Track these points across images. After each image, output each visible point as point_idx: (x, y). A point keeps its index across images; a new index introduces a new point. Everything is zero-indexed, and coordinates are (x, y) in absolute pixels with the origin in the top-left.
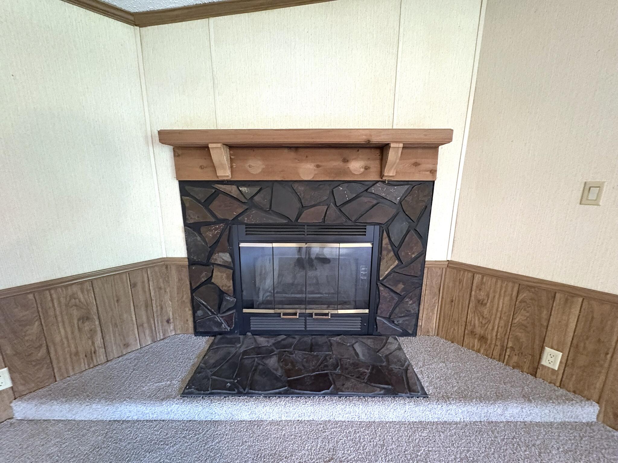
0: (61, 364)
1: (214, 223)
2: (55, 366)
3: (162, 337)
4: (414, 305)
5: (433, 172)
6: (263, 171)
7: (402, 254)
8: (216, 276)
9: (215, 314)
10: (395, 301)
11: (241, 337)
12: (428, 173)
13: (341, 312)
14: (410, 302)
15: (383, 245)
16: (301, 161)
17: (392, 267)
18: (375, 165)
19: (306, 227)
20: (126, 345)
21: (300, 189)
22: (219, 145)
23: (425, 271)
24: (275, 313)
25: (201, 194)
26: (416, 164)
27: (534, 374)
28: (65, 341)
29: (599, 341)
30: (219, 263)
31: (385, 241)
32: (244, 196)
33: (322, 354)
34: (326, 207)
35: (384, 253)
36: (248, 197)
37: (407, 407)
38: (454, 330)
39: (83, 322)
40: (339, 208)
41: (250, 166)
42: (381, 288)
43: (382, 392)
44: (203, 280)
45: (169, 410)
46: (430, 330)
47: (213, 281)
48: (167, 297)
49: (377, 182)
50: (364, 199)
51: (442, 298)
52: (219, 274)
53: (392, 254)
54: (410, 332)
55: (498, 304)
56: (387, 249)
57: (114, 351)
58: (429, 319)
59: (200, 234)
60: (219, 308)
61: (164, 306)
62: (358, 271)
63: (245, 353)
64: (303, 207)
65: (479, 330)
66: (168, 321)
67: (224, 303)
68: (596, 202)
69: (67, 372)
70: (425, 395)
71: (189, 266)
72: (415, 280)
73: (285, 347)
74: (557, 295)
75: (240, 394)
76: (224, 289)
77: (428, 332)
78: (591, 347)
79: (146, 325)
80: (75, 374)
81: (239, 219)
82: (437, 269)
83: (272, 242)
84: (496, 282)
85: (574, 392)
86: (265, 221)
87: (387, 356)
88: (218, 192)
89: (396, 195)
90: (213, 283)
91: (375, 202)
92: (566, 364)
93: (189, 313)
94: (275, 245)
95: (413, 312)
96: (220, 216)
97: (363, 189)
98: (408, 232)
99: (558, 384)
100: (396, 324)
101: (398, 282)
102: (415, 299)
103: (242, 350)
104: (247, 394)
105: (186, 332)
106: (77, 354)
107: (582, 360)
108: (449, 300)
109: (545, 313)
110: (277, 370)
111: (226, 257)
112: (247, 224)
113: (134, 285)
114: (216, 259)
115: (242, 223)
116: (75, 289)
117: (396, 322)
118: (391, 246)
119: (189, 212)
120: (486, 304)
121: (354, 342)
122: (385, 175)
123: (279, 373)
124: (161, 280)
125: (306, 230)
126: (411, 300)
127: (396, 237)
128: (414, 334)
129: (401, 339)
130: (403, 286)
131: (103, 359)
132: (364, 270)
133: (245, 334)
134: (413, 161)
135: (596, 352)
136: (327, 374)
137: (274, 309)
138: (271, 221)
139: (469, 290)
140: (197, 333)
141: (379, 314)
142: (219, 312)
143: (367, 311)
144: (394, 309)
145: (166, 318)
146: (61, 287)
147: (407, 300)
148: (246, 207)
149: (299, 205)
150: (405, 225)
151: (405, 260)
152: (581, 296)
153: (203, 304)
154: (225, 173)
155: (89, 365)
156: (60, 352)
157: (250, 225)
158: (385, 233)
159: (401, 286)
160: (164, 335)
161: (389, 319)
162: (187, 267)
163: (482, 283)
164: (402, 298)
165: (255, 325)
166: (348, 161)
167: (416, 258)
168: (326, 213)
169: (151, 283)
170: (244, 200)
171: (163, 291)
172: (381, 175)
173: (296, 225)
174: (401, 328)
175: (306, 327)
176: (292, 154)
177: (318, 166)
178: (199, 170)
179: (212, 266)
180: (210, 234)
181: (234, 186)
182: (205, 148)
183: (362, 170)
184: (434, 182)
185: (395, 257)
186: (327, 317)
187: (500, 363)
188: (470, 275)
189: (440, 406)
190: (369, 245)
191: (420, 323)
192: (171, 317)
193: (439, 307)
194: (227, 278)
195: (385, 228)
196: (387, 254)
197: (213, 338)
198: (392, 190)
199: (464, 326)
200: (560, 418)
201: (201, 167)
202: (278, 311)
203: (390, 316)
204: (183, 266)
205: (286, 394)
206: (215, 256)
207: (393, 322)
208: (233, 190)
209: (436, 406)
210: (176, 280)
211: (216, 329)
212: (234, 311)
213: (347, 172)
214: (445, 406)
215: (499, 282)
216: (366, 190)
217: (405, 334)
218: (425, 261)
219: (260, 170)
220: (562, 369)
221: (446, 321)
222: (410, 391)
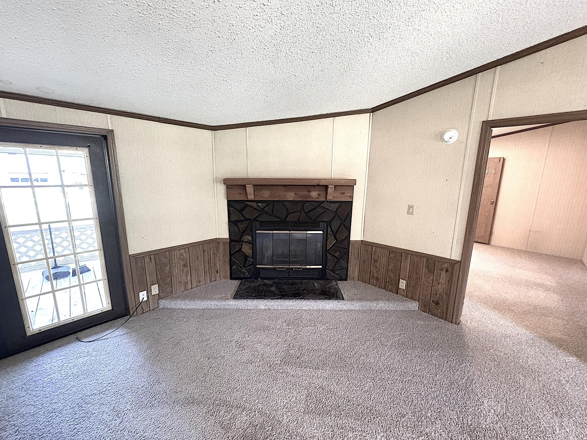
0: (175, 286)
1: (244, 221)
2: (173, 287)
3: (214, 280)
4: (345, 263)
5: (352, 197)
6: (269, 196)
7: (338, 237)
8: (244, 247)
9: (242, 268)
10: (335, 261)
11: (256, 280)
12: (349, 197)
13: (308, 267)
14: (343, 262)
15: (328, 233)
16: (287, 191)
17: (333, 243)
18: (323, 193)
19: (290, 223)
20: (199, 282)
21: (287, 204)
22: (251, 185)
23: (350, 246)
24: (273, 268)
25: (239, 206)
26: (343, 193)
27: (397, 294)
28: (177, 275)
29: (417, 273)
30: (245, 240)
31: (329, 230)
32: (260, 208)
33: (297, 287)
34: (300, 213)
35: (329, 236)
36: (261, 208)
37: (334, 303)
38: (366, 276)
39: (184, 268)
40: (306, 214)
41: (263, 194)
42: (328, 254)
43: (324, 298)
44: (237, 250)
45: (229, 303)
46: (355, 278)
47: (242, 250)
48: (217, 259)
49: (324, 201)
50: (318, 209)
51: (360, 260)
52: (245, 246)
53: (333, 236)
54: (344, 278)
55: (382, 261)
56: (330, 234)
57: (194, 285)
58: (354, 271)
59: (237, 226)
60: (244, 265)
61: (216, 264)
62: (316, 245)
63: (258, 286)
64: (288, 214)
65: (376, 275)
66: (217, 272)
67: (247, 262)
68: (412, 214)
69: (177, 291)
70: (343, 299)
71: (230, 242)
72: (345, 250)
73: (279, 283)
74: (403, 254)
75: (259, 298)
76: (247, 254)
77: (354, 278)
78: (415, 276)
79: (208, 272)
80: (180, 292)
81: (257, 219)
82: (357, 245)
83: (273, 230)
84: (381, 250)
85: (411, 298)
86: (269, 220)
87: (329, 287)
88: (247, 205)
89: (333, 208)
90: (242, 251)
91: (324, 211)
92: (407, 286)
93: (228, 267)
94: (274, 232)
95: (344, 267)
96: (247, 217)
97: (317, 205)
98: (340, 226)
99: (405, 296)
100: (336, 274)
101: (337, 251)
102: (345, 260)
103: (257, 284)
104: (263, 298)
105: (225, 278)
106: (181, 282)
107: (412, 284)
108: (363, 261)
109: (399, 263)
110: (276, 291)
111: (250, 238)
112: (260, 221)
113: (204, 251)
114: (244, 239)
115: (258, 221)
116: (183, 251)
117: (336, 273)
118: (332, 233)
119: (232, 215)
120: (378, 261)
121: (314, 282)
122: (328, 198)
123: (277, 292)
124: (215, 250)
125: (290, 224)
126: (343, 260)
127: (335, 229)
128: (346, 280)
129: (339, 282)
130: (339, 253)
131: (190, 287)
132: (319, 245)
133: (257, 279)
134: (341, 192)
135: (416, 278)
136: (299, 293)
137: (273, 265)
138: (272, 220)
139: (371, 255)
140: (232, 278)
141: (327, 268)
142: (244, 267)
143: (321, 267)
144: (335, 265)
145: (216, 270)
146: (178, 250)
147: (341, 261)
148: (260, 213)
149: (286, 212)
150: (339, 223)
151: (339, 240)
152: (410, 254)
153: (236, 262)
154: (251, 197)
155: (185, 289)
156: (175, 281)
157: (262, 222)
158: (329, 226)
159: (338, 253)
160: (215, 279)
161: (332, 271)
162: (229, 243)
163: (376, 251)
164: (338, 259)
165: (263, 274)
166: (310, 192)
167: (345, 239)
168: (300, 216)
169: (211, 250)
170: (259, 210)
171: (216, 256)
172: (326, 199)
173: (285, 222)
174: (339, 276)
175: (289, 276)
176: (283, 188)
177: (296, 194)
178: (238, 195)
179: (242, 242)
180: (242, 226)
181: (255, 203)
182: (244, 187)
183: (317, 196)
184: (352, 202)
185: (334, 238)
186: (300, 269)
187: (385, 290)
188: (371, 247)
189: (348, 302)
190: (321, 232)
191: (349, 274)
192: (219, 270)
193: (359, 265)
194: (249, 249)
195: (329, 223)
196: (331, 236)
197: (240, 281)
198: (332, 205)
199: (369, 273)
200: (402, 308)
201: (240, 194)
202: (275, 267)
203: (333, 269)
204: (226, 242)
205: (280, 298)
206: (244, 237)
207: (335, 272)
208: (254, 205)
209: (347, 303)
210: (222, 250)
211: (242, 276)
212: (252, 266)
213: (310, 196)
214: (351, 302)
215: (382, 250)
216: (319, 205)
217: (341, 279)
218: (350, 241)
219: (268, 196)
220: (406, 288)
221: (362, 272)
222: (336, 297)
